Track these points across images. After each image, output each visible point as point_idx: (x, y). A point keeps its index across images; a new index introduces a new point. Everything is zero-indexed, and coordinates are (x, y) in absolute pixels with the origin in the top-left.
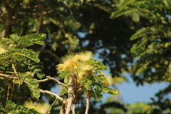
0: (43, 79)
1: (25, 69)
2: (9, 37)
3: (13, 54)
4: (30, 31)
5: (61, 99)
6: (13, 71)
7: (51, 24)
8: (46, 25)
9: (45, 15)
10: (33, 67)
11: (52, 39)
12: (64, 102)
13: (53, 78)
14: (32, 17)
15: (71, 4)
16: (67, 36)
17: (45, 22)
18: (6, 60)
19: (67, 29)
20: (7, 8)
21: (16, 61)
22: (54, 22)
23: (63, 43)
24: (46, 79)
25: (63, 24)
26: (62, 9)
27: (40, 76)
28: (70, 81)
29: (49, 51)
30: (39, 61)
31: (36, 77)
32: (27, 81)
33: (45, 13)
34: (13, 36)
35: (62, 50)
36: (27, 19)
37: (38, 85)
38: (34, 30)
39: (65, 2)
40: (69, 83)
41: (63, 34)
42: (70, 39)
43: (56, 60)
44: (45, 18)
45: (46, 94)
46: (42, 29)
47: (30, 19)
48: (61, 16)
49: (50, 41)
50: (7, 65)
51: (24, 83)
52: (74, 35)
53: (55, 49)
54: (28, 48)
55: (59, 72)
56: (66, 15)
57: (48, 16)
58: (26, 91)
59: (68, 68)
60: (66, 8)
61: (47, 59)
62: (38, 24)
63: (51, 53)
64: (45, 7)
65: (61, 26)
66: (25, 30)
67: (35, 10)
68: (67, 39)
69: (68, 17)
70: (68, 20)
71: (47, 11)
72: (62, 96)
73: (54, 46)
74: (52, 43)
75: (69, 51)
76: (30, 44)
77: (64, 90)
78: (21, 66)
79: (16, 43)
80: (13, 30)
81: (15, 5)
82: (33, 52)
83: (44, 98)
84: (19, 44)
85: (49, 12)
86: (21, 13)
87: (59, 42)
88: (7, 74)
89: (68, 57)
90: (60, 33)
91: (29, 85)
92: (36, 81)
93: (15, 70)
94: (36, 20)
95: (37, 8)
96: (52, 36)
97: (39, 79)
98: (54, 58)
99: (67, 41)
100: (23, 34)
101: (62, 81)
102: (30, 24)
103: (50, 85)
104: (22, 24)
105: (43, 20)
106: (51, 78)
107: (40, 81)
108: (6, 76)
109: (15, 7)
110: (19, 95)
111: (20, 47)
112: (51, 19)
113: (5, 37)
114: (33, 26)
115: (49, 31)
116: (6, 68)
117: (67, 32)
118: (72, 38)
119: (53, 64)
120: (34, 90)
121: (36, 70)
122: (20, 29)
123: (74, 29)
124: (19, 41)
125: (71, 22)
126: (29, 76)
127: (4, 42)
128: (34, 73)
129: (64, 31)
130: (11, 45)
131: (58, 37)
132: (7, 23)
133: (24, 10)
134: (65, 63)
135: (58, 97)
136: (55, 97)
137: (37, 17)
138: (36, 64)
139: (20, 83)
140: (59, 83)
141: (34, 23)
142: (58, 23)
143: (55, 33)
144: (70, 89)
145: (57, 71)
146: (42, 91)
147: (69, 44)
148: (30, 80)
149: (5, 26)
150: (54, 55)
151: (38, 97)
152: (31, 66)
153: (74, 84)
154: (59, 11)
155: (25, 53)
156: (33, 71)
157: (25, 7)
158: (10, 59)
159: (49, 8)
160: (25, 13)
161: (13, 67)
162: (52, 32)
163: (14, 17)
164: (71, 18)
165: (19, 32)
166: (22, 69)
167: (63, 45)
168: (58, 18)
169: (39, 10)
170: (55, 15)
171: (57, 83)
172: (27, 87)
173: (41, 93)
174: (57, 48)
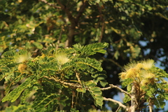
0: (106, 86)
1: (88, 78)
2: (72, 47)
3: (77, 63)
4: (92, 40)
5: (124, 106)
6: (77, 80)
7: (113, 33)
8: (108, 35)
9: (107, 25)
10: (96, 76)
11: (114, 48)
12: (127, 110)
13: (116, 86)
14: (94, 27)
15: (132, 13)
16: (128, 44)
17: (106, 32)
18: (71, 69)
19: (129, 38)
20: (70, 18)
21: (80, 70)
22: (116, 31)
23: (125, 51)
24: (109, 88)
25: (125, 33)
26: (123, 18)
27: (103, 84)
28: (133, 89)
29: (111, 60)
30: (102, 69)
31: (99, 85)
32: (91, 89)
33: (107, 22)
34: (76, 46)
35: (124, 58)
36: (90, 29)
37: (101, 93)
38: (96, 39)
39: (126, 12)
40: (132, 91)
41: (125, 43)
42: (132, 47)
43: (118, 69)
44: (106, 28)
45: (109, 101)
46: (104, 38)
47: (92, 29)
48: (123, 25)
49: (112, 50)
50: (71, 74)
51: (87, 91)
52: (135, 44)
53: (117, 58)
54: (91, 57)
55: (122, 80)
56: (127, 24)
57: (110, 25)
58: (89, 99)
59: (130, 76)
60: (127, 17)
61: (109, 68)
62: (101, 33)
63: (113, 62)
64: (107, 16)
65: (123, 35)
66: (88, 40)
67: (97, 20)
68: (129, 47)
69: (130, 26)
70: (130, 29)
71: (109, 21)
72: (124, 104)
73: (116, 55)
74: (114, 51)
75: (131, 60)
76: (93, 53)
77: (127, 98)
78: (84, 75)
79: (79, 52)
80: (76, 40)
81: (78, 15)
82: (96, 61)
83: (107, 106)
84: (82, 53)
85: (111, 21)
86: (83, 23)
87: (121, 51)
88: (71, 82)
89: (130, 65)
90: (121, 42)
91: (93, 93)
92: (99, 89)
93: (79, 79)
94: (98, 30)
95: (99, 18)
96: (114, 45)
97: (102, 87)
98: (116, 66)
99: (128, 50)
100: (86, 44)
101: (125, 89)
102: (93, 33)
103: (113, 93)
104: (85, 33)
105: (104, 30)
106: (113, 86)
107: (103, 89)
108: (70, 84)
109: (78, 17)
110: (83, 103)
111: (83, 56)
112: (113, 29)
113: (69, 46)
114: (95, 36)
115: (111, 41)
116: (70, 77)
117: (129, 41)
118: (134, 46)
119: (115, 72)
120: (97, 98)
121: (99, 78)
122: (82, 39)
123: (135, 38)
124: (82, 50)
125: (132, 31)
126: (92, 85)
127: (68, 52)
128: (97, 81)
129: (125, 40)
130: (74, 55)
131: (120, 46)
132: (70, 33)
133: (86, 20)
134: (127, 71)
135: (121, 105)
136: (118, 104)
137: (99, 26)
138: (99, 72)
139: (83, 91)
140: (122, 91)
141: (96, 32)
142: (120, 33)
143: (116, 42)
144: (133, 97)
145: (119, 79)
146: (105, 99)
147: (130, 53)
148: (93, 88)
149: (68, 36)
150: (116, 63)
151: (101, 105)
152: (94, 75)
153: (137, 91)
154: (121, 20)
155: (88, 62)
156: (96, 79)
157: (88, 18)
158: (74, 68)
159: (111, 17)
160: (87, 23)
161: (77, 76)
162: (114, 42)
163: (77, 28)
164: (133, 27)
165: (82, 41)
166: (86, 78)
167: (125, 54)
168: (119, 27)
169: (101, 20)
170: (117, 24)
171: (120, 91)
172: (91, 96)
173: (104, 101)
174: (119, 57)
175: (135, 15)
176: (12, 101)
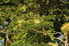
0: (55, 33)
1: (48, 29)
3: (43, 23)
4: (49, 14)
5: (63, 41)
6: (43, 30)
7: (58, 11)
9: (55, 7)
10: (51, 28)
11: (58, 17)
12: (64, 42)
13: (59, 33)
14: (50, 8)
15: (66, 3)
16: (64, 15)
17: (55, 10)
18: (40, 26)
19: (64, 13)
20: (40, 5)
21: (44, 26)
22: (59, 10)
23: (63, 18)
24: (56, 33)
25: (63, 11)
26: (62, 5)
27: (54, 32)
28: (66, 34)
29: (57, 22)
30: (53, 26)
31: (52, 32)
32: (49, 34)
33: (55, 6)
34: (43, 16)
35: (62, 21)
36: (48, 9)
38: (51, 13)
39: (63, 2)
40: (66, 35)
41: (63, 15)
42: (66, 17)
43: (60, 25)
44: (55, 9)
45: (56, 39)
46: (54, 13)
47: (49, 9)
48: (62, 7)
49: (57, 18)
50: (41, 28)
51: (47, 35)
52: (67, 15)
53: (59, 21)
54: (49, 21)
55: (62, 30)
56: (64, 7)
57: (57, 8)
58: (48, 38)
59: (65, 28)
60: (64, 4)
61: (56, 25)
62: (53, 11)
63: (58, 22)
64: (55, 4)
65: (62, 12)
67: (51, 5)
68: (64, 17)
69: (65, 8)
70: (65, 9)
71: (56, 6)
72: (63, 40)
73: (59, 20)
74: (58, 18)
75: (65, 22)
76: (50, 19)
77: (64, 37)
78: (46, 28)
79: (44, 19)
80: (42, 14)
81: (43, 3)
82: (51, 22)
83: (55, 41)
84: (45, 19)
85: (57, 6)
86: (45, 7)
87: (61, 18)
88: (41, 31)
89: (65, 24)
90: (61, 14)
91: (50, 36)
92: (52, 34)
93: (44, 30)
94: (52, 9)
95: (52, 5)
96: (58, 16)
97: (54, 33)
98: (59, 24)
99: (64, 18)
100: (47, 15)
101: (63, 34)
102: (49, 11)
103: (58, 35)
104: (46, 11)
105: (54, 9)
106: (58, 33)
107: (54, 34)
108: (40, 32)
109: (43, 4)
110: (46, 40)
112: (58, 9)
113: (40, 16)
114: (50, 12)
116: (40, 29)
117: (64, 14)
118: (67, 16)
119: (59, 27)
120: (52, 38)
121: (52, 29)
122: (45, 13)
123: (67, 13)
124: (45, 18)
125: (66, 10)
126: (50, 32)
127: (39, 18)
128: (51, 31)
129: (63, 14)
130: (42, 20)
131: (61, 16)
132: (40, 11)
134: (64, 26)
135: (61, 40)
136: (60, 40)
138: (52, 27)
139: (46, 35)
140: (62, 34)
141: (51, 10)
142: (61, 11)
143: (59, 14)
144: (66, 37)
145: (61, 30)
146: (55, 38)
147: (65, 19)
148: (50, 33)
149: (39, 12)
150: (59, 23)
151: (53, 40)
152: (50, 28)
153: (68, 35)
154: (61, 5)
155: (48, 23)
156: (51, 30)
157: (47, 4)
158: (42, 25)
159: (57, 4)
160: (47, 7)
161: (43, 28)
162: (58, 14)
163: (43, 9)
164: (66, 8)
166: (47, 29)
167: (63, 19)
168: (60, 8)
170: (59, 7)
171: (61, 35)
173: (54, 39)
174: (60, 21)
175: (67, 3)
176: (17, 39)
